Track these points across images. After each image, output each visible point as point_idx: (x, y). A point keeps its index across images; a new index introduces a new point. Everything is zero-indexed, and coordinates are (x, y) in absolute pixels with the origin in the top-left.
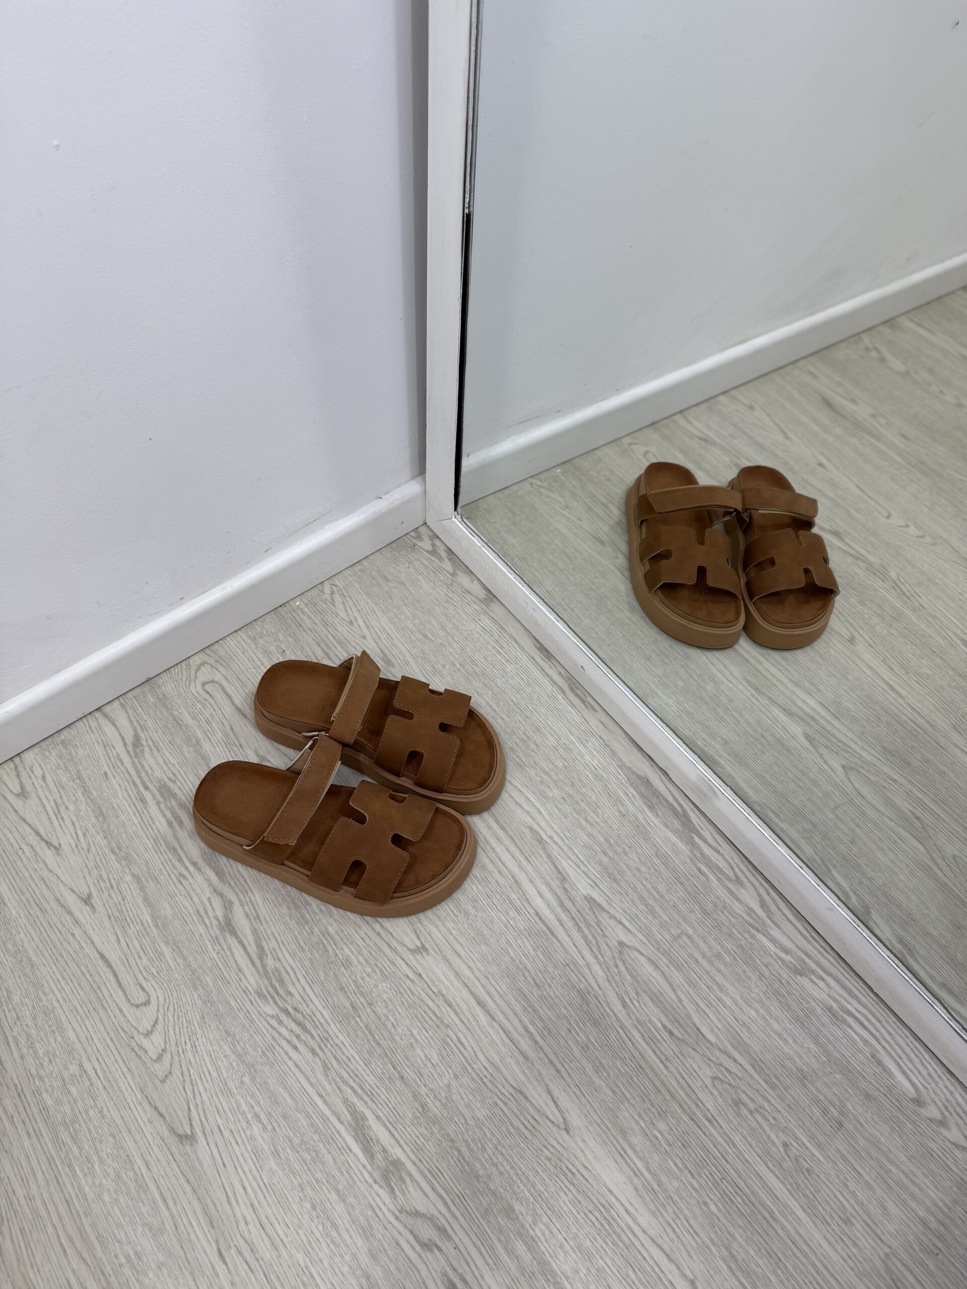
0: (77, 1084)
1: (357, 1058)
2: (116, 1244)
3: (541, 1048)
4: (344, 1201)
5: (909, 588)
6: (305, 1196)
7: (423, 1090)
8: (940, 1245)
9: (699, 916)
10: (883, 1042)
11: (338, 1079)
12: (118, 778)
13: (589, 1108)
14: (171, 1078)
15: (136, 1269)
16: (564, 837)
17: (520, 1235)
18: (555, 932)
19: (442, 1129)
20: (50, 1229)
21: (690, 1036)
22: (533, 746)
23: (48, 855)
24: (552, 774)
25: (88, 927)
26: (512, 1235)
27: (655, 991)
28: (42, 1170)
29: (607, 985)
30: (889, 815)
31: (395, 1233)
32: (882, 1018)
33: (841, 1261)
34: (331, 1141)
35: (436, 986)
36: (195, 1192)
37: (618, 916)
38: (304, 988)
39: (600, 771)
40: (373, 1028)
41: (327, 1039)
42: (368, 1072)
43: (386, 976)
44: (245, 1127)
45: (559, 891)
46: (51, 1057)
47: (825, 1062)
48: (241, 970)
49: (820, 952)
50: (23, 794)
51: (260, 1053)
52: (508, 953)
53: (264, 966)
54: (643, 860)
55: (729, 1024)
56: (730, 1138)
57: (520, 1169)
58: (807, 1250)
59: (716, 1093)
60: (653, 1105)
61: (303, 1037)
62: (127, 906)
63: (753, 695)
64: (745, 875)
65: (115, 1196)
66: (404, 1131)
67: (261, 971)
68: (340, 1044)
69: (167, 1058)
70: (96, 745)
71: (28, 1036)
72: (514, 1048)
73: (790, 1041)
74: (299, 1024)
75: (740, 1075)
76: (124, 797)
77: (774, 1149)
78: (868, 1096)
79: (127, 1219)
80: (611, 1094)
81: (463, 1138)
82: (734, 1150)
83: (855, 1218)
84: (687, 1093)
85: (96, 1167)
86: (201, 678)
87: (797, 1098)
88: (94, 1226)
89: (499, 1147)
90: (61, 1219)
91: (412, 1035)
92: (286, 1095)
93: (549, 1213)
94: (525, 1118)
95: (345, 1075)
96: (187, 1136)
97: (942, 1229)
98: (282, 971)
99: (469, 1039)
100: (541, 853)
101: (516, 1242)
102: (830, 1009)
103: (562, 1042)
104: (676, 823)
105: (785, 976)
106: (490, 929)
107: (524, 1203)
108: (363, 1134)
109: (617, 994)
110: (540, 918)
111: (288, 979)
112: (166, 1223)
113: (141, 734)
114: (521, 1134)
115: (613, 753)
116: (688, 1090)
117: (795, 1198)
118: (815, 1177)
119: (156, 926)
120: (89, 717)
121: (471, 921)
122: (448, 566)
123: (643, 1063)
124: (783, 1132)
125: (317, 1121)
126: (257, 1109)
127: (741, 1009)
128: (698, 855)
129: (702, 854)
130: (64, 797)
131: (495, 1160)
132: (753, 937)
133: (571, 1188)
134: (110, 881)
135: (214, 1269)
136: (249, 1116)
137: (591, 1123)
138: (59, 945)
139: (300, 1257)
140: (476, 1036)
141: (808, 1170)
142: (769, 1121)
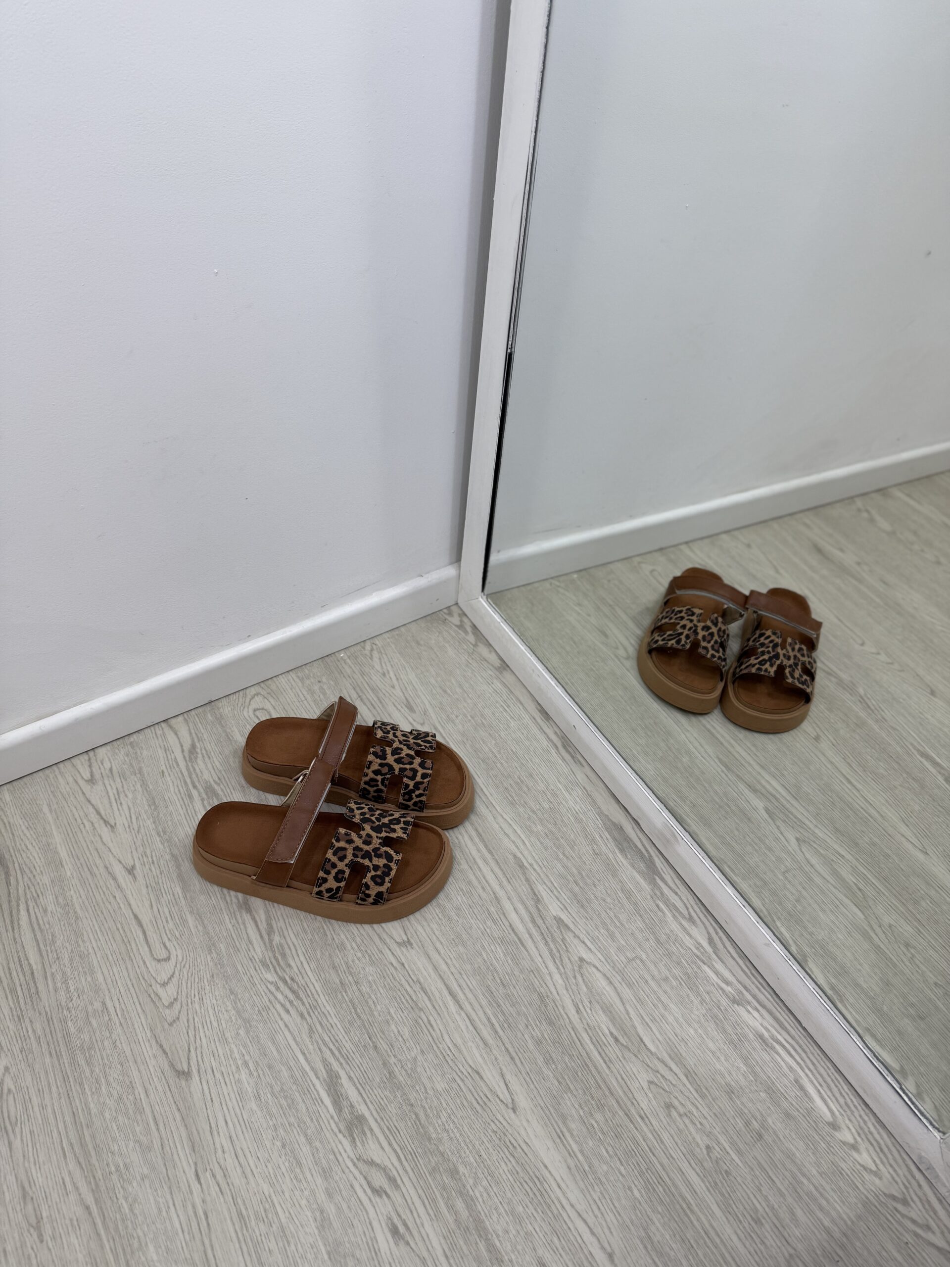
0: (98, 1018)
1: (339, 1026)
2: (109, 1154)
3: (500, 1037)
4: (310, 1144)
5: (874, 703)
6: (277, 1135)
7: (392, 1060)
8: (841, 1253)
9: (653, 944)
10: (807, 1071)
11: (320, 1042)
12: (172, 776)
13: (535, 1092)
14: (178, 1023)
15: (122, 1177)
16: (542, 866)
17: (461, 1194)
18: (525, 943)
19: (405, 1094)
20: (55, 1134)
21: (632, 1043)
22: (525, 789)
23: (105, 831)
24: (539, 813)
25: (128, 893)
26: (453, 1192)
27: (606, 1001)
28: (57, 1085)
29: (565, 992)
30: (834, 883)
31: (351, 1178)
32: (807, 1050)
33: (748, 1255)
34: (307, 1092)
35: (415, 975)
36: (183, 1119)
37: (581, 936)
38: (302, 963)
39: (581, 815)
40: (356, 1002)
41: (315, 1007)
42: (347, 1038)
43: (374, 962)
44: (234, 1071)
45: (533, 910)
46: (80, 993)
47: (752, 1081)
48: (251, 942)
49: (757, 987)
50: (92, 781)
51: (256, 1012)
52: (481, 955)
53: (271, 941)
54: (609, 892)
55: (669, 1039)
56: (658, 1135)
57: (468, 1137)
58: (718, 1241)
59: (650, 1095)
60: (592, 1098)
61: (295, 1003)
62: (163, 878)
63: (723, 771)
64: (697, 915)
65: (114, 1114)
66: (371, 1091)
67: (268, 945)
68: (326, 1012)
69: (177, 1006)
70: (159, 750)
71: (64, 974)
72: (477, 1035)
73: (722, 1059)
74: (293, 992)
75: (674, 1082)
76: (175, 792)
77: (698, 1150)
78: (788, 1115)
79: (122, 1134)
80: (556, 1083)
81: (421, 1105)
82: (663, 1147)
83: (764, 1218)
84: (624, 1092)
85: (103, 1088)
86: (254, 705)
87: (723, 1108)
88: (93, 1137)
89: (452, 1117)
90: (65, 1127)
91: (389, 1013)
92: (273, 1049)
93: (489, 1178)
94: (478, 1094)
95: (327, 1039)
96: (183, 1073)
97: (844, 1240)
98: (286, 946)
99: (439, 1022)
100: (521, 876)
101: (457, 1200)
102: (761, 1037)
103: (519, 1035)
104: (642, 866)
105: (725, 1004)
106: (468, 933)
107: (468, 1167)
108: (335, 1090)
109: (573, 1001)
110: (513, 930)
111: (290, 955)
112: (154, 1142)
113: (198, 745)
114: (473, 1108)
115: (594, 802)
116: (626, 1089)
117: (711, 1194)
118: (733, 1179)
119: (185, 898)
120: (156, 726)
121: (452, 925)
122: (471, 638)
123: (587, 1061)
124: (708, 1136)
125: (296, 1073)
126: (247, 1057)
127: (681, 1027)
128: (658, 894)
129: (662, 893)
130: (125, 786)
131: (447, 1127)
132: (699, 968)
133: (512, 1159)
134: (152, 858)
135: (189, 1186)
136: (240, 1062)
137: (536, 1106)
138: (101, 904)
139: (266, 1187)
140: (444, 1020)
141: (726, 1172)
142: (696, 1125)
